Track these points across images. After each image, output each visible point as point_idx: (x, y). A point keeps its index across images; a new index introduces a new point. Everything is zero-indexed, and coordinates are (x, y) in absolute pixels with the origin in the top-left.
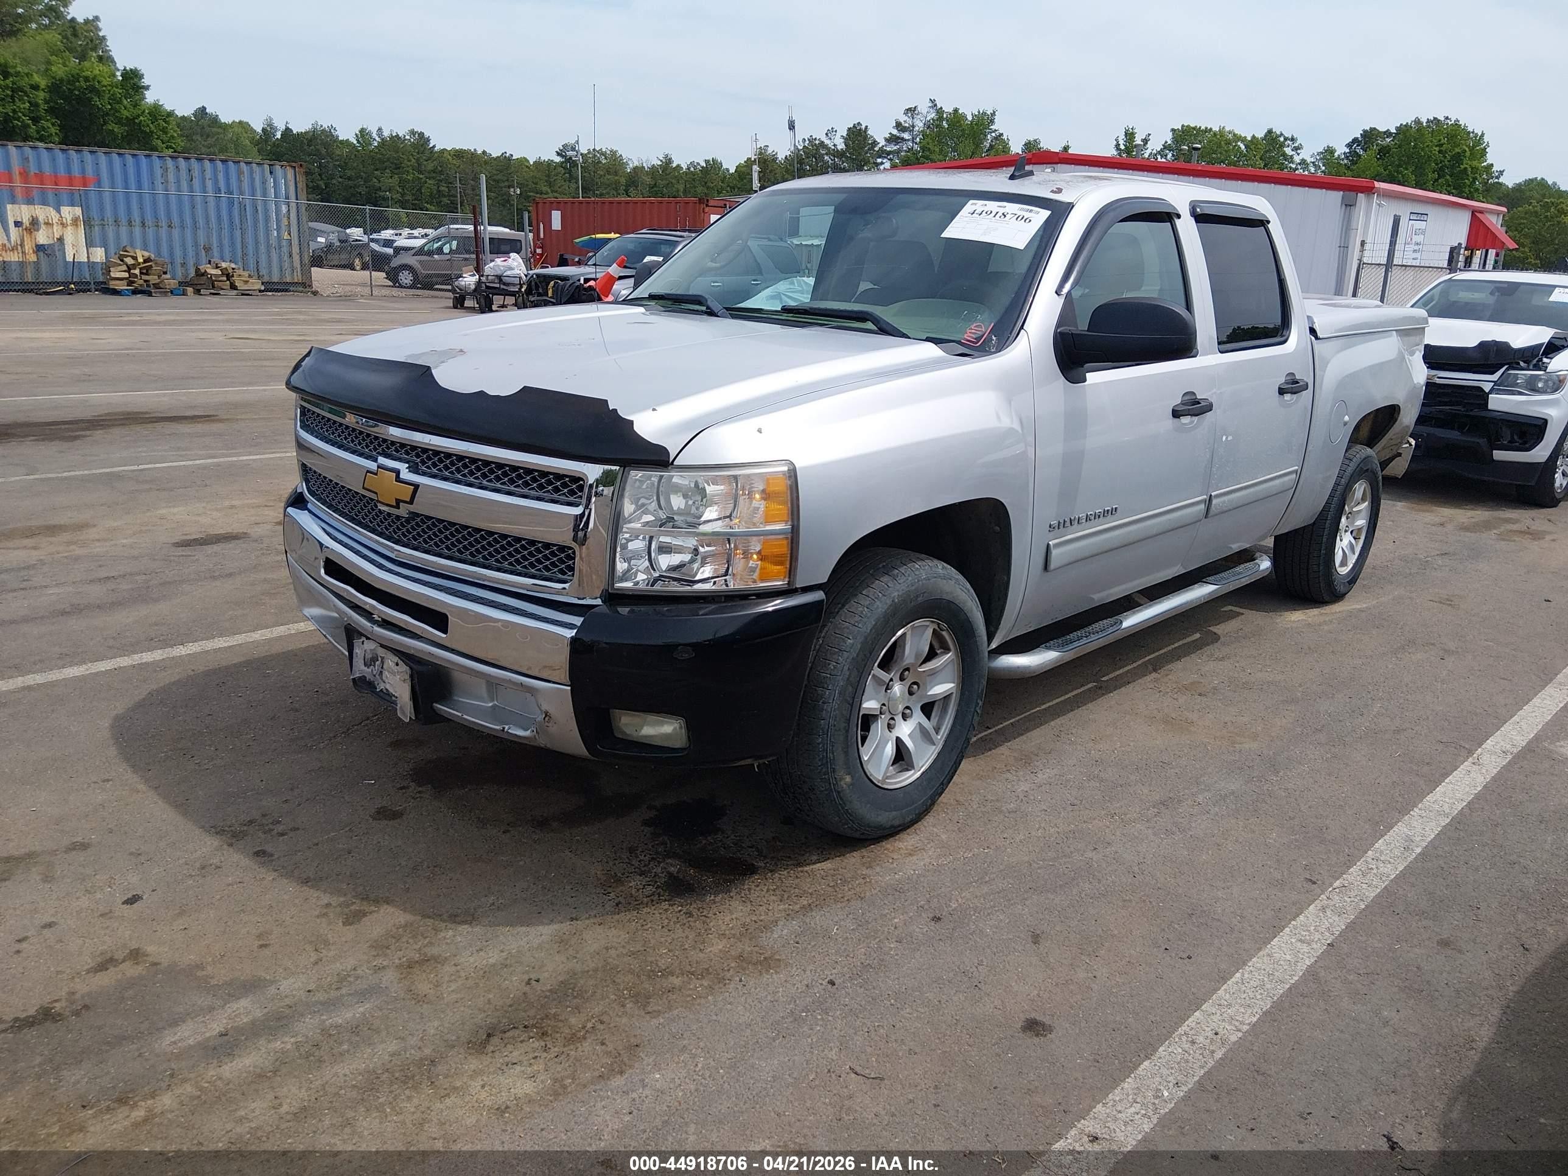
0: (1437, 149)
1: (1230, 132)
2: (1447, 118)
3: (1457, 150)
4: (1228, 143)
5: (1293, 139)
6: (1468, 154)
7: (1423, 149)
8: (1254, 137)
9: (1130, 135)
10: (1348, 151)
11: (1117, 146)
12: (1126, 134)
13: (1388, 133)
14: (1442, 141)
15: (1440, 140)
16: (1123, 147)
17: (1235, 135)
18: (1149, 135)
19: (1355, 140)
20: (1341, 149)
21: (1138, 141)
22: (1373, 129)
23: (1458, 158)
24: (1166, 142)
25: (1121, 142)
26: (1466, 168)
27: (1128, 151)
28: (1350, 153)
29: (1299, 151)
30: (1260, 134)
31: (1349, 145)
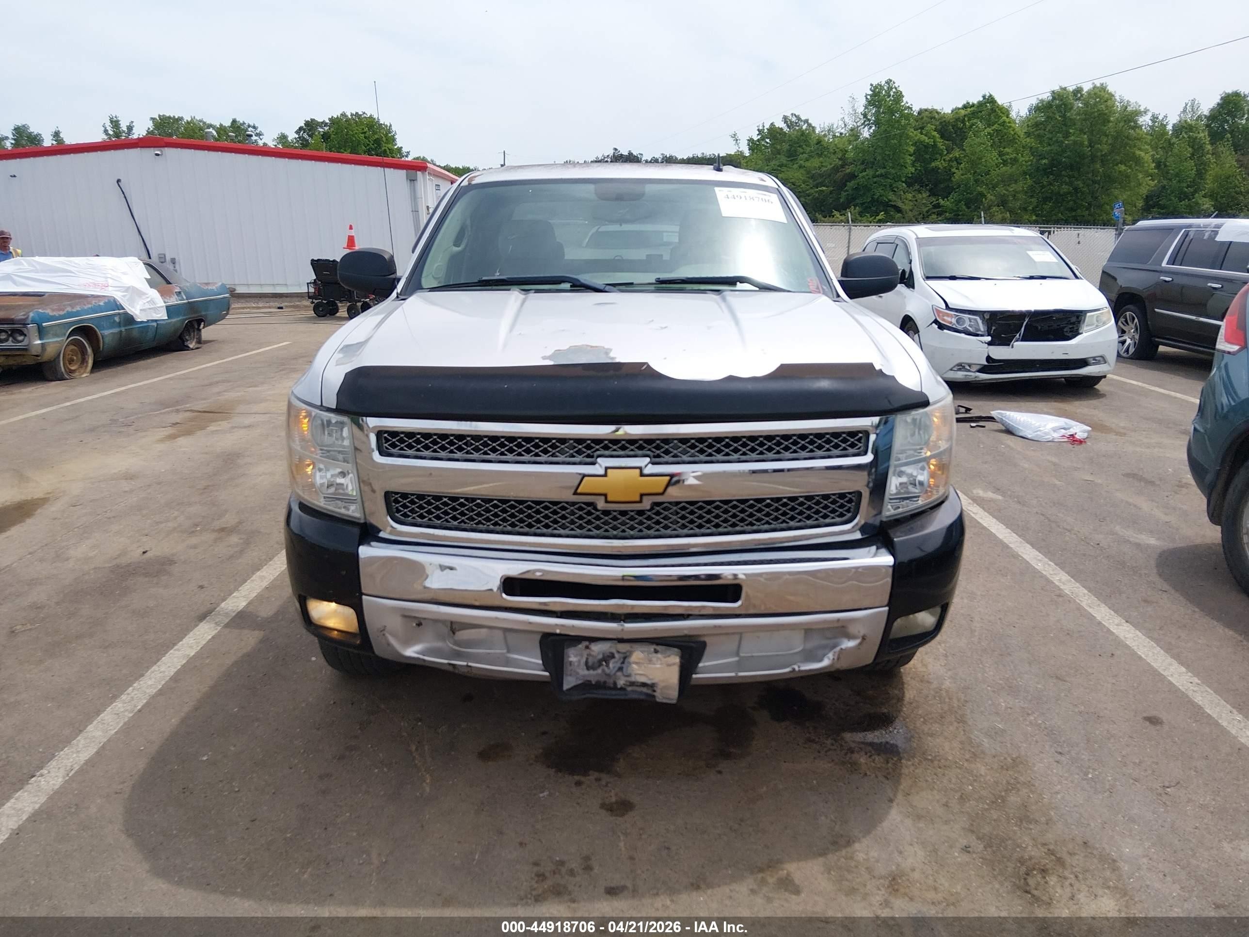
0: (363, 135)
1: (201, 121)
2: (364, 113)
3: (376, 136)
4: (201, 129)
5: (254, 127)
6: (384, 139)
7: (353, 135)
8: (221, 125)
9: (115, 123)
10: (297, 136)
11: (106, 131)
12: (111, 122)
13: (324, 124)
14: (365, 130)
15: (363, 129)
16: (111, 133)
17: (204, 123)
18: (132, 122)
19: (301, 129)
20: (292, 136)
21: (124, 127)
22: (313, 120)
23: (378, 142)
24: (149, 129)
25: (109, 128)
26: (385, 150)
27: (117, 135)
28: (299, 138)
29: (261, 137)
30: (227, 123)
31: (297, 132)
